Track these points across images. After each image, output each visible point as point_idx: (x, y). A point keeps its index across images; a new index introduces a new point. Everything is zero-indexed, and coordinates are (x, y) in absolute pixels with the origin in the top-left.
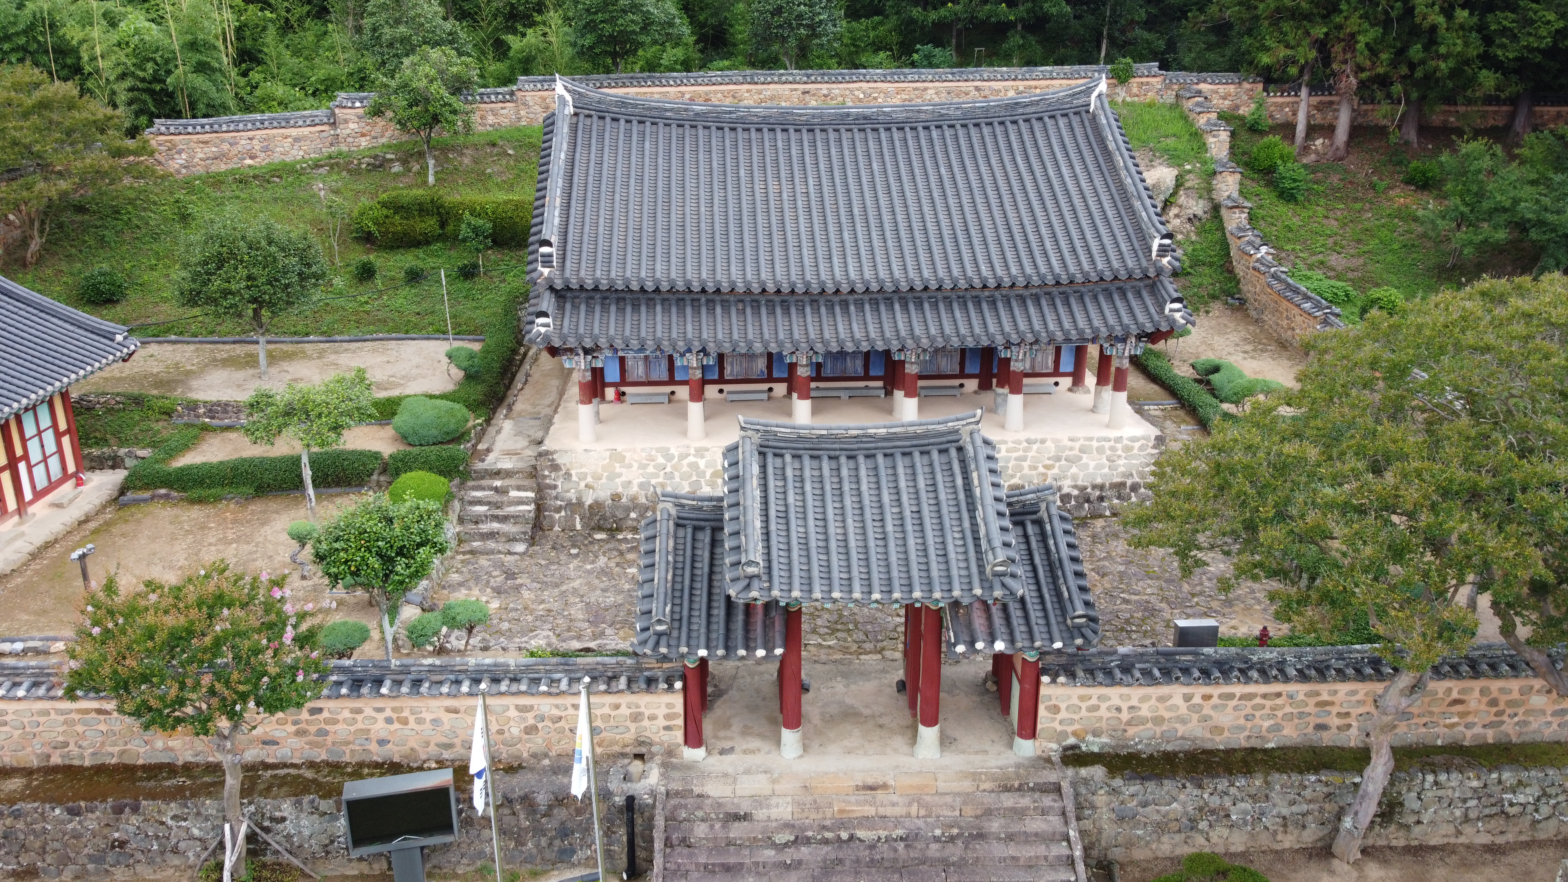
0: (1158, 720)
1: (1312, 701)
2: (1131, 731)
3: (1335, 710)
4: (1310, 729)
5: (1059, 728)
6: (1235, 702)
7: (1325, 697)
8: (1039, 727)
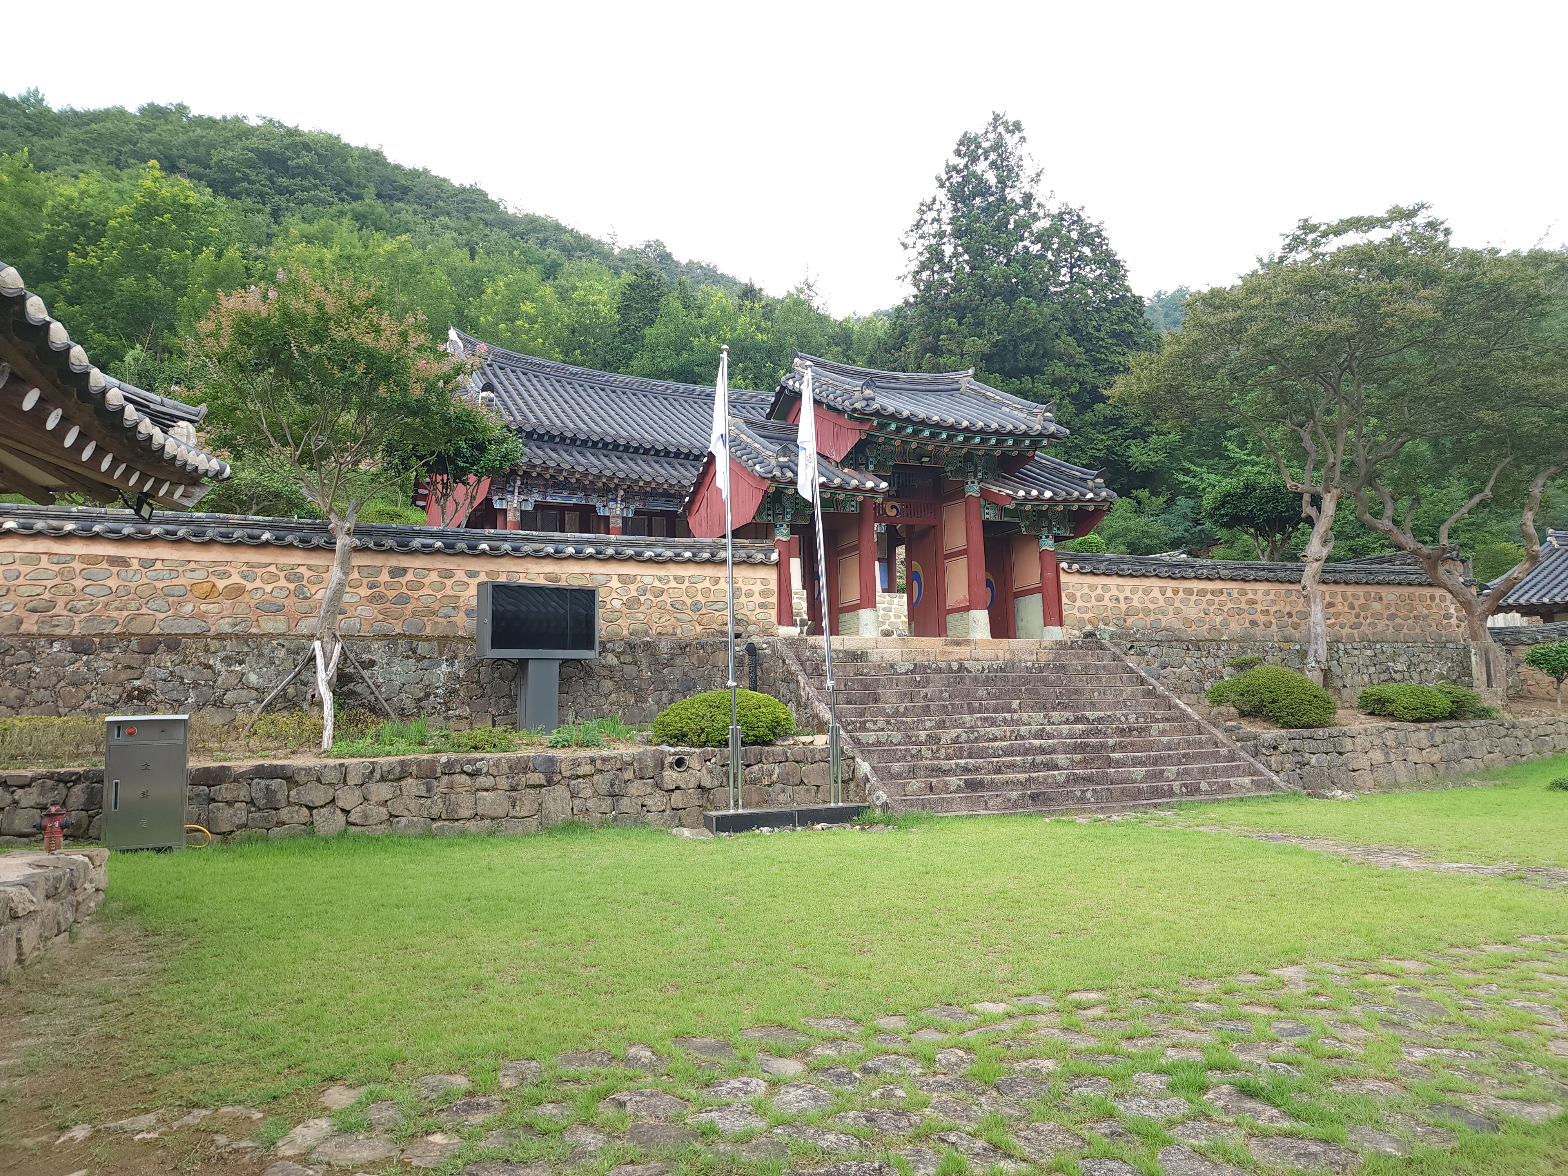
0: (1147, 612)
1: (1243, 599)
2: (1130, 621)
3: (1259, 607)
4: (1247, 625)
5: (1079, 615)
6: (1194, 598)
7: (1251, 596)
8: (1064, 613)
